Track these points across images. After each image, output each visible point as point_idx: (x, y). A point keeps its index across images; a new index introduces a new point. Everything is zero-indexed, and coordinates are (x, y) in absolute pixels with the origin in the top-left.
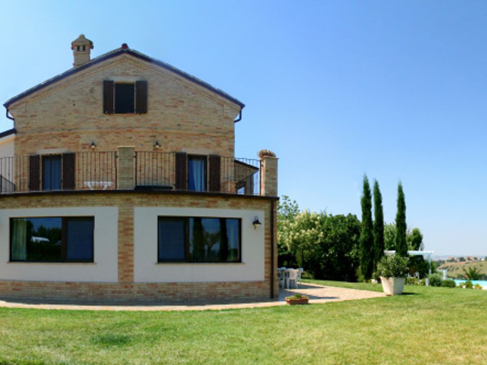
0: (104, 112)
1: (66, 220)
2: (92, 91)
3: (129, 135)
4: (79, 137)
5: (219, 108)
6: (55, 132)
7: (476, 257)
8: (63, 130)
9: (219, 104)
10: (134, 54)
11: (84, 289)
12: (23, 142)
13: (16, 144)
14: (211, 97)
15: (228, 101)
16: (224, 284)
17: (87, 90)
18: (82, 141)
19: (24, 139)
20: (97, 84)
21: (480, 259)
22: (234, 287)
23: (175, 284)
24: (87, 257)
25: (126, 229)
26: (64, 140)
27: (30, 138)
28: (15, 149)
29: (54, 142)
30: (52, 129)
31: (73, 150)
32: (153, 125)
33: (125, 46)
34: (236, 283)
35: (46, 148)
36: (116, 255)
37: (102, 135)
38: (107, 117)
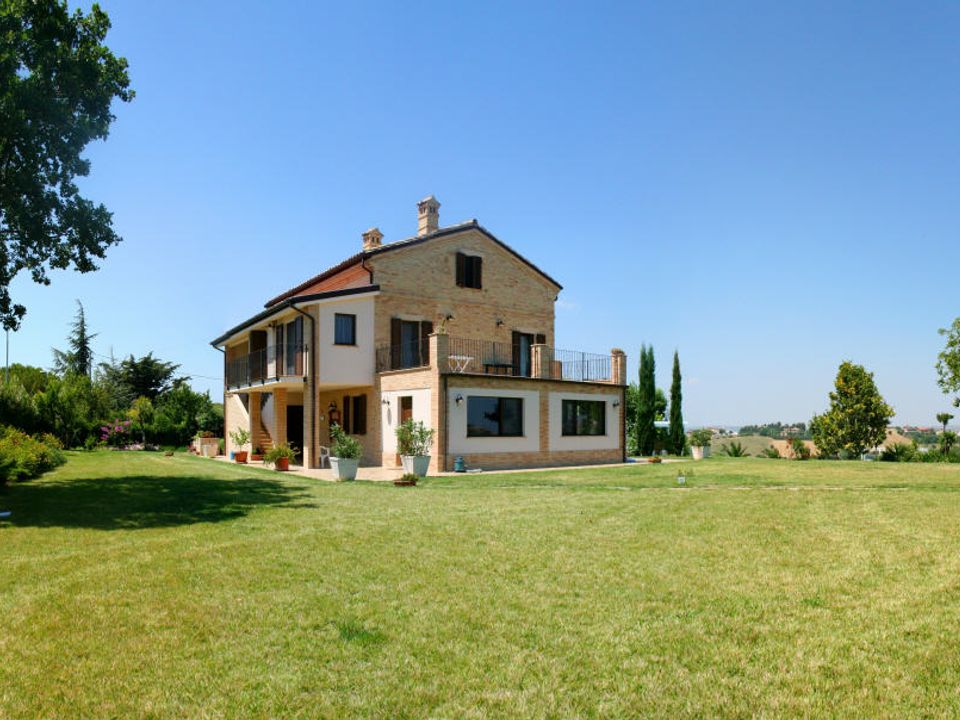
0: (457, 284)
1: (501, 400)
2: (446, 260)
3: (477, 310)
4: (435, 306)
5: (544, 290)
6: (415, 298)
7: (723, 428)
8: (422, 296)
9: (544, 286)
10: (482, 230)
11: (520, 458)
12: (384, 302)
13: (376, 302)
14: (538, 279)
15: (551, 284)
16: (597, 451)
17: (442, 258)
18: (438, 311)
19: (385, 299)
20: (451, 253)
21: (731, 432)
22: (604, 453)
23: (571, 452)
24: (518, 432)
25: (544, 410)
26: (423, 307)
27: (391, 299)
28: (376, 308)
29: (414, 308)
30: (413, 294)
31: (430, 319)
32: (496, 302)
33: (475, 221)
34: (605, 450)
35: (407, 313)
36: (538, 430)
37: (455, 307)
38: (459, 289)
